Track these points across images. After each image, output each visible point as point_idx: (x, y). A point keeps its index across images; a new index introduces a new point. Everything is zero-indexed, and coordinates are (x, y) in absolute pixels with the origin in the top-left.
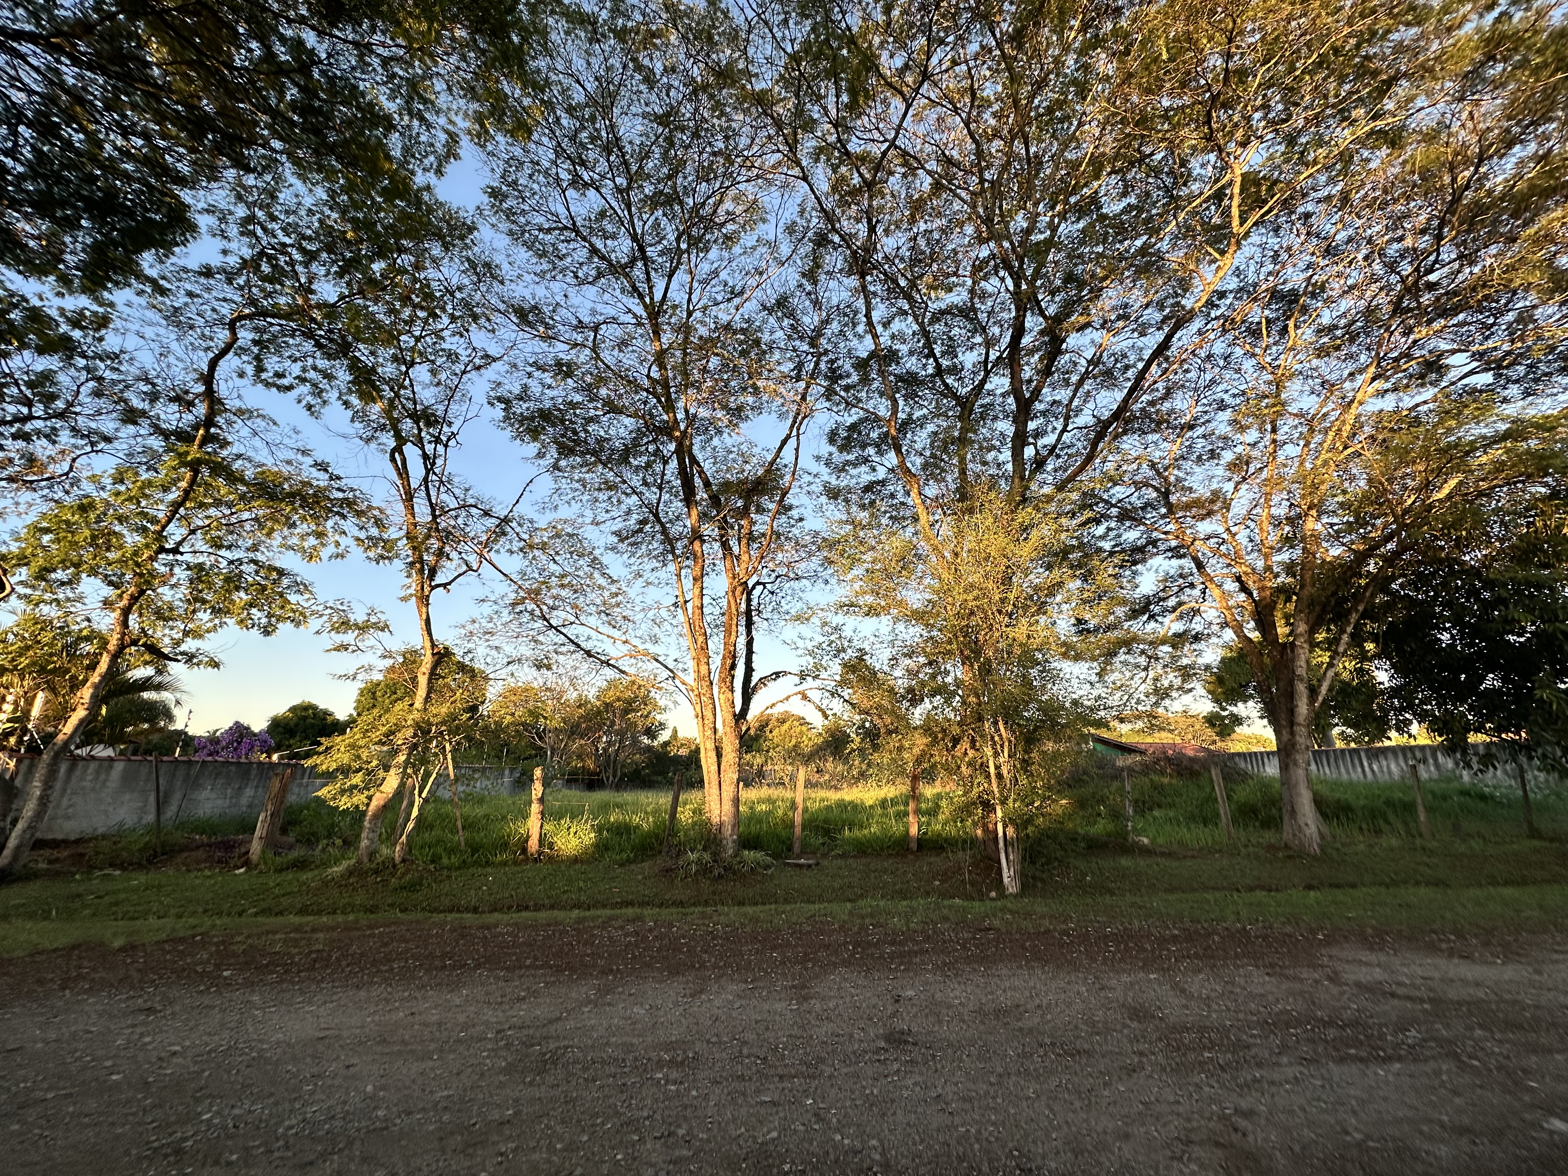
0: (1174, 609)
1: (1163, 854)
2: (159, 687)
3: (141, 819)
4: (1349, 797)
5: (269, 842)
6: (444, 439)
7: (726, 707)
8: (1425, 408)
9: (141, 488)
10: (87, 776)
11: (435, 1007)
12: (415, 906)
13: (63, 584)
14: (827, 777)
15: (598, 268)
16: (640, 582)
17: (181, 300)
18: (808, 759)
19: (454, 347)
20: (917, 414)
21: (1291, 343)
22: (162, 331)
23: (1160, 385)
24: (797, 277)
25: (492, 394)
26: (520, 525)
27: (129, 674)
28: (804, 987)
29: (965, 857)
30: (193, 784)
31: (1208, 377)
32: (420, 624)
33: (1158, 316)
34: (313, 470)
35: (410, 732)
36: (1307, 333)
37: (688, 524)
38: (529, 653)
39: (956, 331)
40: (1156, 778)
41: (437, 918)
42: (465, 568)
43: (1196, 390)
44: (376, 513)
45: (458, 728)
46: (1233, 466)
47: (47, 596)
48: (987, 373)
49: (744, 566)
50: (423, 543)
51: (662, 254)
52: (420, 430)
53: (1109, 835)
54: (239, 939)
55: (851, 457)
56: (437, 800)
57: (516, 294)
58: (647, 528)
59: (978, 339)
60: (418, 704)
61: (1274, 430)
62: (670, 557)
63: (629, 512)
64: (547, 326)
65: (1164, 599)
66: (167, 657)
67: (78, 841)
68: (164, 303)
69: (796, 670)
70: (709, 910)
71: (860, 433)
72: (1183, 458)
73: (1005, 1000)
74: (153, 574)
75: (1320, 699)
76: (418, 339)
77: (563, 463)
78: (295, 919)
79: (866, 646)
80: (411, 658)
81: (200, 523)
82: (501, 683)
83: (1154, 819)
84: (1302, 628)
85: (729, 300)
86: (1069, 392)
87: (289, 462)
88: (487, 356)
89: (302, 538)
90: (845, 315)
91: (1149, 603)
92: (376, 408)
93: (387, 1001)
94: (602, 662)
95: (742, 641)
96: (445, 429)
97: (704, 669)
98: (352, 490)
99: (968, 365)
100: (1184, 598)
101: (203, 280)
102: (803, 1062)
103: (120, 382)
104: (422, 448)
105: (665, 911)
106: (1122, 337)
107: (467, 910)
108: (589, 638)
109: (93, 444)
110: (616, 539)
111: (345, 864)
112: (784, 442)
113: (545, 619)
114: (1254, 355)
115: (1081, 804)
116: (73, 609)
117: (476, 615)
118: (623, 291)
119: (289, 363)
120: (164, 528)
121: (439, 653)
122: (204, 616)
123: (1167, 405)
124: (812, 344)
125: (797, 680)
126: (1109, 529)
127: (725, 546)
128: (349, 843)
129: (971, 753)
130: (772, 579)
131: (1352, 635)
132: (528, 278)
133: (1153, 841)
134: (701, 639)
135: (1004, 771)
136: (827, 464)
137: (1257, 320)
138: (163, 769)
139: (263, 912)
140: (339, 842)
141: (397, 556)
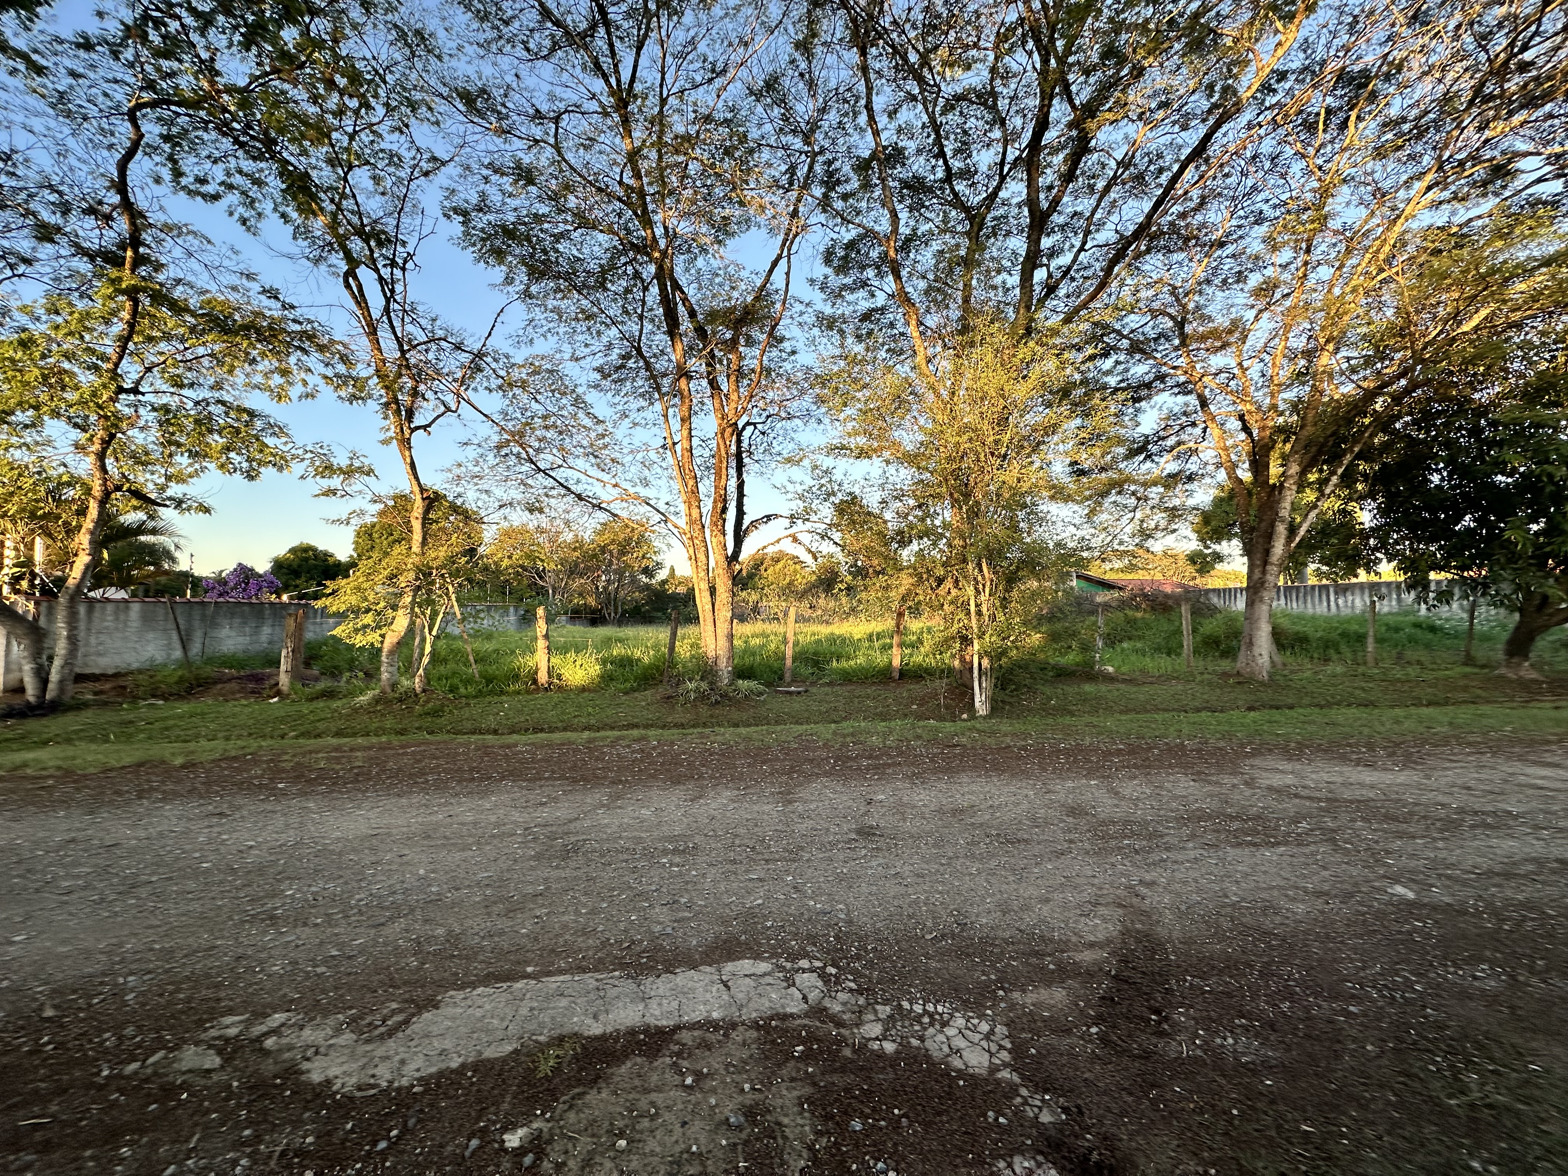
0: (1172, 448)
1: (1124, 681)
2: (154, 532)
3: (169, 655)
4: (1308, 630)
5: (295, 674)
6: (400, 261)
7: (719, 550)
8: (1480, 223)
9: (80, 321)
10: (106, 618)
11: (469, 811)
12: (441, 729)
13: (26, 426)
14: (819, 612)
15: (553, 36)
16: (626, 422)
17: (64, 82)
18: (802, 596)
19: (394, 147)
20: (924, 228)
21: (1348, 141)
22: (52, 124)
23: (1195, 193)
24: (790, 49)
25: (446, 203)
26: (495, 360)
27: (122, 519)
28: (790, 793)
29: (941, 685)
30: (212, 623)
31: (1250, 183)
32: (405, 469)
33: (1205, 105)
34: (263, 297)
35: (411, 575)
36: (1370, 127)
37: (673, 358)
38: (520, 497)
39: (972, 123)
40: (1130, 613)
41: (461, 739)
42: (443, 409)
43: (1233, 198)
44: (340, 347)
45: (458, 570)
46: (1258, 292)
47: (14, 440)
48: (1003, 178)
49: (733, 405)
50: (395, 381)
51: (628, 15)
52: (372, 251)
53: (1078, 664)
54: (286, 757)
55: (848, 280)
56: (448, 636)
57: (459, 73)
58: (631, 363)
59: (997, 134)
60: (416, 548)
61: (1308, 251)
62: (656, 396)
63: (610, 346)
64: (501, 117)
65: (1164, 438)
66: (154, 503)
67: (116, 675)
68: (44, 86)
69: (787, 513)
70: (707, 731)
71: (858, 252)
72: (1208, 282)
73: (963, 802)
74: (118, 417)
75: (1298, 539)
76: (352, 137)
77: (534, 289)
78: (335, 741)
79: (857, 491)
80: (402, 502)
81: (155, 360)
82: (494, 527)
83: (1123, 650)
84: (1294, 469)
85: (710, 81)
86: (1093, 202)
87: (234, 289)
88: (434, 159)
89: (266, 375)
90: (846, 101)
91: (1148, 442)
92: (319, 224)
93: (426, 806)
94: (594, 506)
95: (733, 483)
96: (399, 248)
97: (695, 513)
98: (310, 321)
99: (983, 168)
100: (1184, 437)
101: (82, 53)
102: (785, 850)
103: (21, 189)
104: (377, 270)
105: (666, 732)
106: (1160, 131)
107: (488, 732)
108: (578, 481)
109: (12, 267)
110: (598, 376)
111: (370, 694)
112: (775, 264)
113: (532, 462)
114: (1303, 156)
115: (1054, 637)
116: (44, 454)
117: (461, 459)
118: (584, 68)
119: (208, 165)
120: (117, 365)
121: (428, 498)
122: (182, 460)
123: (1199, 217)
124: (807, 142)
125: (786, 522)
126: (1117, 363)
127: (714, 384)
128: (371, 675)
129: (954, 592)
130: (763, 419)
131: (1343, 476)
132: (470, 50)
133: (1117, 669)
134: (691, 483)
135: (984, 609)
136: (822, 289)
137: (1316, 110)
138: (179, 610)
139: (302, 735)
140: (361, 674)
141: (370, 396)
